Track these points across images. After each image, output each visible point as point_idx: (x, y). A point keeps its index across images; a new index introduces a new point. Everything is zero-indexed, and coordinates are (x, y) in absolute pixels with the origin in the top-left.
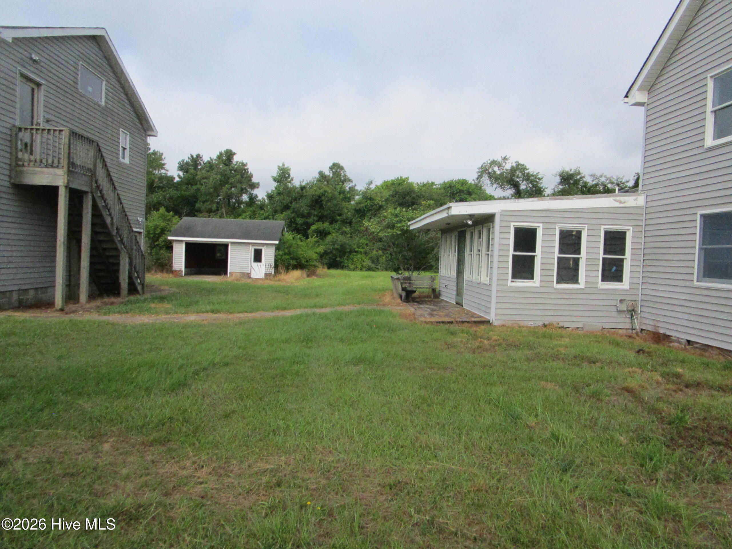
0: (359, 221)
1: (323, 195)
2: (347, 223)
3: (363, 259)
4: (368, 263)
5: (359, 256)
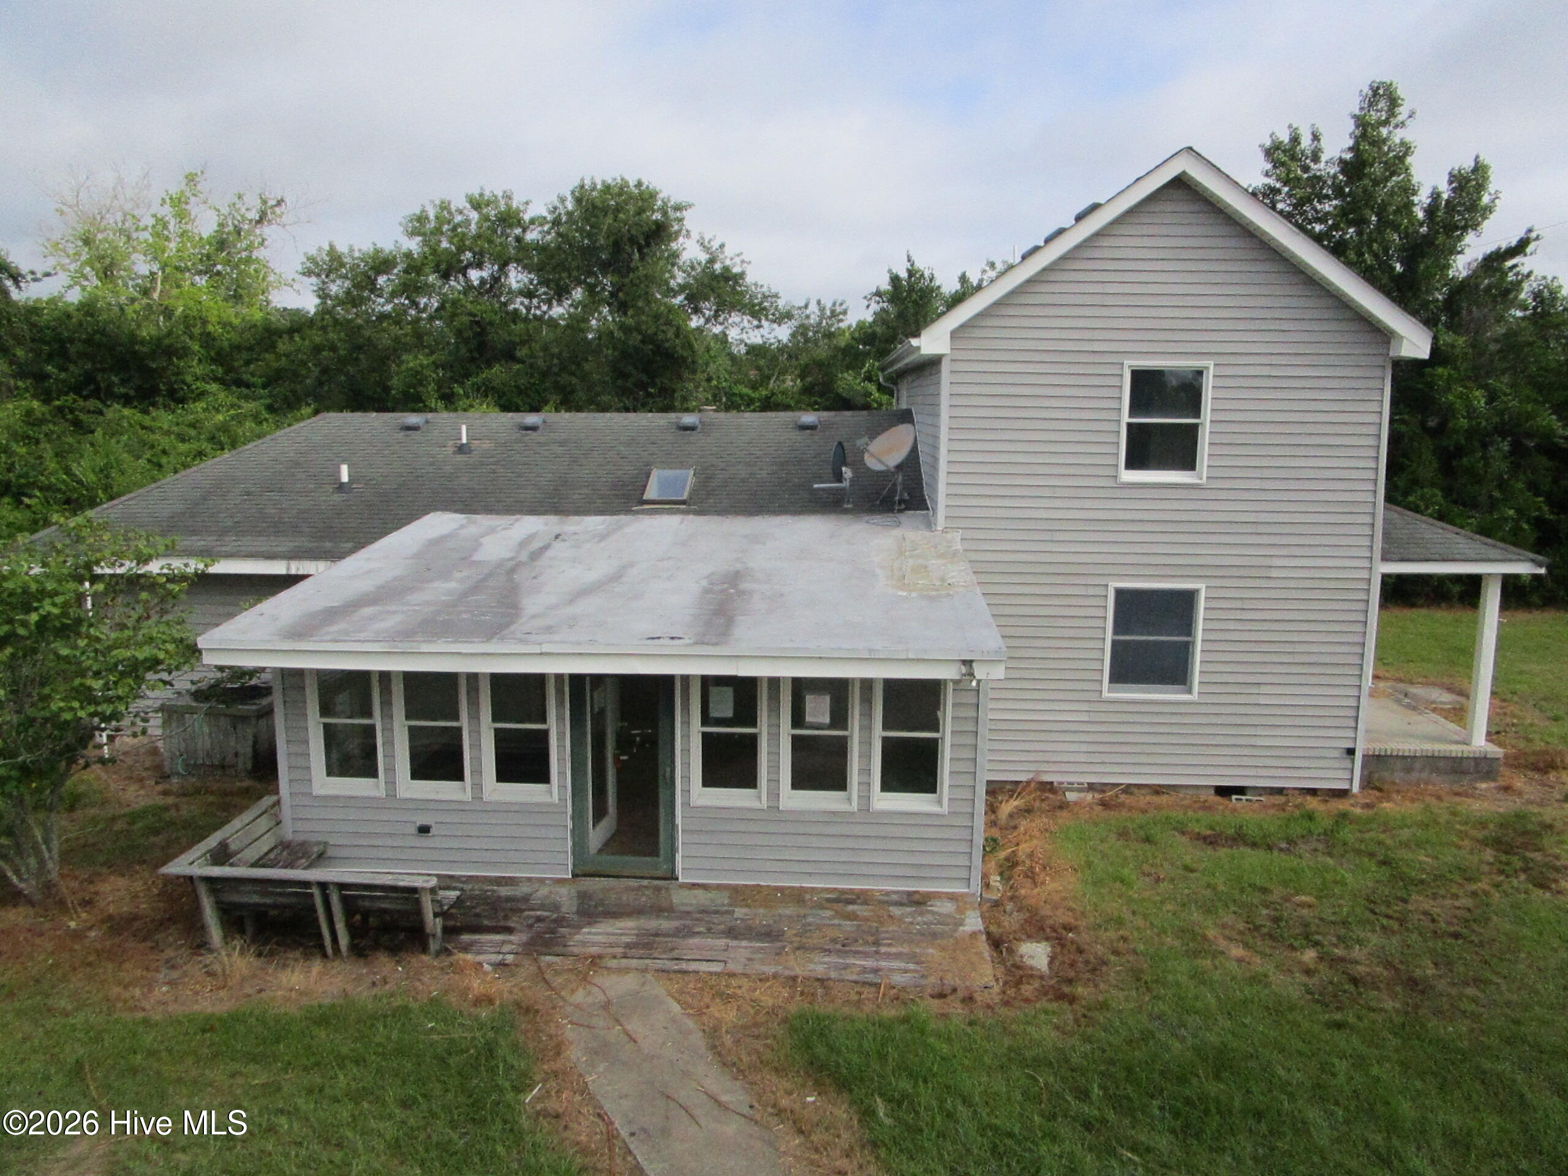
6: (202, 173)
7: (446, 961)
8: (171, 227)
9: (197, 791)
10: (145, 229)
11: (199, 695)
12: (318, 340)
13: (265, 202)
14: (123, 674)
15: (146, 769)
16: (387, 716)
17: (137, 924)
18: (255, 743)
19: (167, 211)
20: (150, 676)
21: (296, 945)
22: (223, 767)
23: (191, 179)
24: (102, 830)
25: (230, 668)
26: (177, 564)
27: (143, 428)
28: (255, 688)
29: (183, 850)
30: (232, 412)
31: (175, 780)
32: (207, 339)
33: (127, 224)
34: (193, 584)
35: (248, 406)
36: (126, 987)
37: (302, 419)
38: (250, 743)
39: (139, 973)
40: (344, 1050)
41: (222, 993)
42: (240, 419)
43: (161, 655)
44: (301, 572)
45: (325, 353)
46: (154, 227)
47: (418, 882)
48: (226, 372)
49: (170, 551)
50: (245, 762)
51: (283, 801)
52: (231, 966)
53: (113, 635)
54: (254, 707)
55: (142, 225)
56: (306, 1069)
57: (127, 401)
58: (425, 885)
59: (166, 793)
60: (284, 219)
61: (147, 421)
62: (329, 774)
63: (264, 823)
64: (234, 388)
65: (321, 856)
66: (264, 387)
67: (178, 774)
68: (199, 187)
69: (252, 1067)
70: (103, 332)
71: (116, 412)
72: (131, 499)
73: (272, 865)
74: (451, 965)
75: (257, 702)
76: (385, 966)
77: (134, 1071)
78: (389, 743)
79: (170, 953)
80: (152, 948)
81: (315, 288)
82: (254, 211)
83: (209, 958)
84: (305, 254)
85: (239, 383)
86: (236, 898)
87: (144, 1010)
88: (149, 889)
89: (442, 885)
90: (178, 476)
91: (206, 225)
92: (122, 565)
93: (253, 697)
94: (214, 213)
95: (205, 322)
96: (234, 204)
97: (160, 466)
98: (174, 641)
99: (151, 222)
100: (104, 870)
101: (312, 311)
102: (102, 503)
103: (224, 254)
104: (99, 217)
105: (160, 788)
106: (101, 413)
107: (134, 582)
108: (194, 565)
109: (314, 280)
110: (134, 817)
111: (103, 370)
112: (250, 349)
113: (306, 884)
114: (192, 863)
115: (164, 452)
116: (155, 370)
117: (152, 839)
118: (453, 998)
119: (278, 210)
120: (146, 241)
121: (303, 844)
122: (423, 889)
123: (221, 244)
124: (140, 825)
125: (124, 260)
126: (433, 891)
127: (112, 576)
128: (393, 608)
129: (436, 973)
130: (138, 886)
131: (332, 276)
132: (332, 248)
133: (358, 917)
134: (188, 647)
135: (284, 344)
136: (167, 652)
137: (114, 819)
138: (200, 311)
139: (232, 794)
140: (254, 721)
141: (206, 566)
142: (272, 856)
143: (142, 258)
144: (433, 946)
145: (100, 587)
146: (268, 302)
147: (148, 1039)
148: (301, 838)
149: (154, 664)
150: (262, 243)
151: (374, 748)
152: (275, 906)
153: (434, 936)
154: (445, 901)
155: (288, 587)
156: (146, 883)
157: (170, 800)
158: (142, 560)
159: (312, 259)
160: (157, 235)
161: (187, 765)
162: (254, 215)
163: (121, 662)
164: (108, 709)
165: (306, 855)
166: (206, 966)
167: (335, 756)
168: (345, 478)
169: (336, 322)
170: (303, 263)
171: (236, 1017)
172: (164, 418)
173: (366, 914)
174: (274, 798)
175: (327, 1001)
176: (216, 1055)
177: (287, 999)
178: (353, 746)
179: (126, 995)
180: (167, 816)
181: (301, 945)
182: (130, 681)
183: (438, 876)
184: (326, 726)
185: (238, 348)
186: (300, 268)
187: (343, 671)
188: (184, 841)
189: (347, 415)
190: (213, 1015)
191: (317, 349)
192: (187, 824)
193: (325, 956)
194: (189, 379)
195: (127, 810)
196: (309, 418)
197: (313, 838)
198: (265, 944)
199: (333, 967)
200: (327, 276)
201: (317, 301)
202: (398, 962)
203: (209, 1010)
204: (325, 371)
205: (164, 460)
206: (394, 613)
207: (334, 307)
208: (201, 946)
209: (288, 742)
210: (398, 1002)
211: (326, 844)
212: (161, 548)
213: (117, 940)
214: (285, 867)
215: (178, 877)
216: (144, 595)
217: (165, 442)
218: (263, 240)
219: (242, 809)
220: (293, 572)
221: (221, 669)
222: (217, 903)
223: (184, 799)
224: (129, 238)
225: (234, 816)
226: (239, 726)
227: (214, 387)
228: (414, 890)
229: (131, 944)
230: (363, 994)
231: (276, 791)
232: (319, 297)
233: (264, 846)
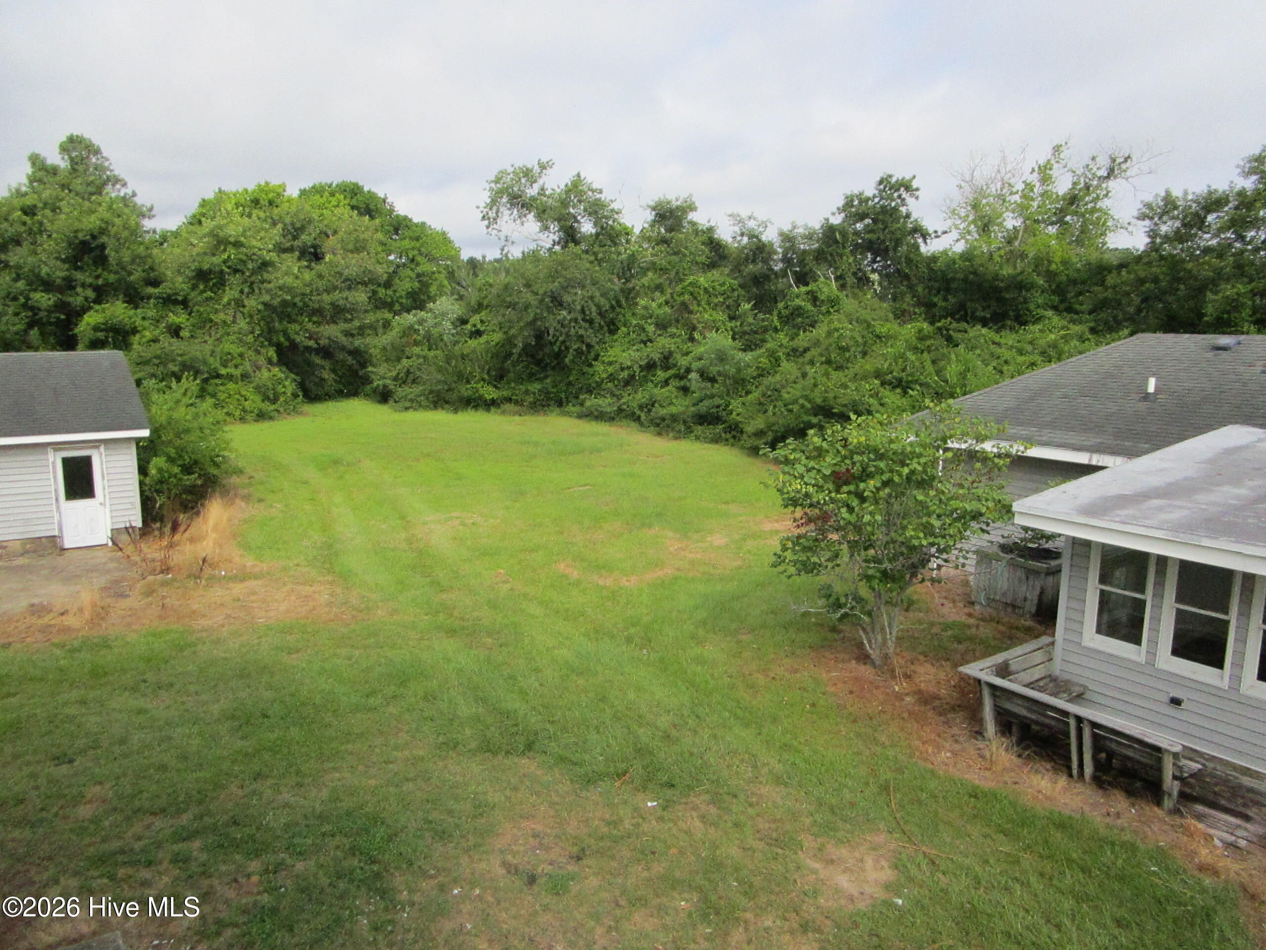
0: (211, 298)
1: (103, 231)
2: (176, 302)
3: (244, 393)
4: (254, 402)
5: (231, 386)
6: (1066, 143)
7: (1178, 820)
8: (1035, 190)
9: (992, 619)
10: (1017, 192)
11: (1005, 548)
12: (1142, 274)
13: (1114, 160)
14: (956, 520)
15: (959, 595)
16: (1159, 595)
17: (937, 703)
18: (1042, 593)
19: (1034, 178)
20: (973, 524)
21: (1051, 759)
22: (1014, 607)
23: (1057, 149)
24: (924, 630)
25: (1033, 530)
26: (1005, 445)
27: (994, 343)
28: (1048, 551)
29: (976, 659)
30: (1062, 332)
31: (977, 607)
32: (1051, 276)
33: (1004, 191)
34: (1012, 462)
35: (1076, 329)
36: (924, 743)
37: (1119, 339)
38: (1038, 592)
39: (933, 736)
40: (1074, 856)
41: (988, 774)
42: (1066, 339)
43: (984, 510)
44: (1100, 464)
45: (1147, 285)
46: (1023, 190)
47: (1163, 744)
48: (1062, 301)
49: (1001, 435)
50: (1031, 606)
51: (1056, 644)
52: (997, 756)
53: (954, 490)
54: (1044, 565)
55: (1014, 190)
56: (1041, 856)
57: (985, 323)
58: (1169, 748)
59: (970, 615)
60: (1128, 173)
61: (997, 338)
62: (1099, 631)
63: (1039, 657)
64: (1065, 314)
65: (1080, 696)
66: (1090, 313)
67: (981, 604)
68: (1062, 156)
69: (1001, 837)
70: (975, 273)
71: (978, 332)
72: (980, 395)
73: (1041, 690)
74: (1182, 826)
75: (1048, 561)
76: (1119, 802)
77: (920, 802)
78: (1156, 619)
79: (955, 730)
80: (944, 722)
81: (1147, 229)
82: (1104, 169)
83: (981, 744)
84: (1142, 202)
85: (1069, 310)
86: (1008, 706)
87: (933, 764)
88: (949, 681)
89: (1186, 755)
90: (1014, 380)
91: (1062, 186)
92: (966, 442)
93: (1046, 558)
94: (1070, 174)
95: (1050, 262)
96: (1087, 166)
97: (1001, 372)
98: (994, 500)
99: (1020, 186)
100: (921, 658)
101: (1142, 248)
102: (958, 397)
103: (1074, 207)
104: (985, 187)
105: (967, 610)
106: (966, 332)
107: (972, 455)
108: (1017, 448)
109: (1147, 222)
110: (946, 627)
111: (971, 300)
112: (1084, 282)
113: (1066, 714)
114: (981, 670)
115: (1006, 362)
116: (1007, 299)
117: (955, 645)
118: (1178, 854)
119: (1124, 166)
120: (1015, 202)
121: (1067, 682)
122: (1167, 751)
123: (1072, 199)
124: (949, 633)
125: (998, 218)
126: (1176, 755)
127: (958, 449)
128: (1179, 503)
129: (1166, 827)
130: (942, 675)
131: (1165, 218)
132: (1168, 193)
133: (1103, 755)
134: (1004, 506)
135: (1112, 278)
136: (988, 508)
137: (932, 624)
138: (1048, 253)
139: (1017, 628)
140: (1043, 575)
141: (1026, 448)
142: (1041, 683)
143: (1011, 215)
144: (1168, 803)
145: (950, 455)
146: (1104, 244)
147: (932, 784)
148: (1067, 677)
149: (977, 516)
150: (1106, 196)
151: (1142, 620)
152: (1037, 723)
153: (1170, 795)
154: (1186, 769)
155: (1089, 474)
156: (947, 675)
157: (972, 621)
158: (980, 439)
159: (1149, 206)
160: (1024, 196)
161: (989, 599)
162: (1103, 173)
163: (956, 509)
164: (942, 543)
165: (1067, 690)
166: (979, 749)
167: (1105, 617)
168: (1151, 389)
169: (1162, 258)
170: (1139, 210)
171: (993, 796)
172: (1009, 338)
173: (1111, 755)
174: (1050, 639)
175: (1067, 812)
176: (975, 816)
177: (1035, 798)
178: (1123, 614)
179: (922, 748)
180: (968, 632)
181: (1053, 760)
182: (960, 525)
183: (1184, 746)
184: (1102, 592)
185: (1074, 282)
186: (1136, 214)
187: (1125, 549)
188: (978, 654)
189: (1160, 335)
190: (978, 787)
191: (1142, 281)
192: (982, 642)
193: (1070, 775)
194: (1032, 306)
195: (942, 620)
196: (1125, 338)
197: (1075, 679)
198: (1025, 749)
199: (1075, 787)
200: (1160, 218)
201: (1148, 240)
202: (1133, 805)
203: (977, 782)
204: (1145, 300)
205: (1005, 368)
206: (1180, 507)
207: (1162, 244)
208: (979, 733)
209: (1069, 597)
210: (1127, 837)
211: (1085, 687)
212: (995, 431)
213: (922, 708)
214: (1051, 695)
215: (969, 677)
216: (978, 465)
217: (1007, 354)
218: (1108, 192)
219: (1022, 642)
220: (1094, 463)
221: (1026, 529)
222: (995, 705)
223: (982, 623)
224: (1004, 201)
225: (1015, 645)
226: (1031, 578)
227: (1050, 313)
228: (1158, 749)
229: (930, 714)
230: (1097, 818)
231: (1053, 635)
232: (1149, 236)
233: (1037, 673)
